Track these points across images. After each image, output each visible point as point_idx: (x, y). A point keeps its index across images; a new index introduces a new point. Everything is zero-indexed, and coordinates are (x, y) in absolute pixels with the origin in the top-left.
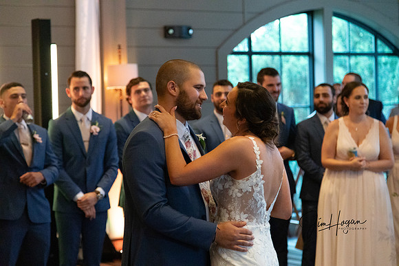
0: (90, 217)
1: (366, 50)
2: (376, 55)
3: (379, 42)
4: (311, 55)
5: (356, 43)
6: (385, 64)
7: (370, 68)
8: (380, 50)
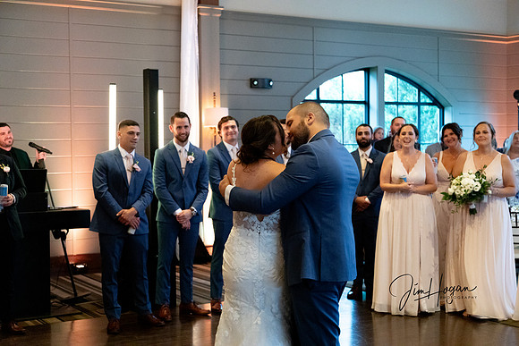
0: (185, 228)
1: (412, 101)
2: (419, 104)
3: (422, 94)
4: (367, 103)
5: (403, 95)
6: (427, 112)
7: (414, 115)
8: (422, 101)
